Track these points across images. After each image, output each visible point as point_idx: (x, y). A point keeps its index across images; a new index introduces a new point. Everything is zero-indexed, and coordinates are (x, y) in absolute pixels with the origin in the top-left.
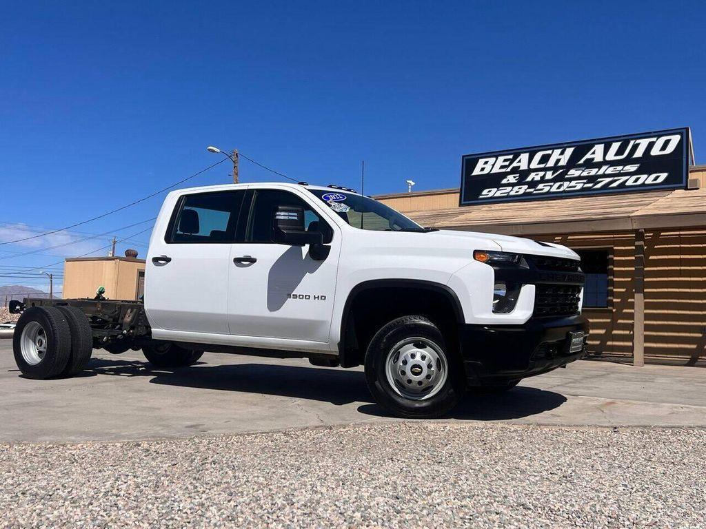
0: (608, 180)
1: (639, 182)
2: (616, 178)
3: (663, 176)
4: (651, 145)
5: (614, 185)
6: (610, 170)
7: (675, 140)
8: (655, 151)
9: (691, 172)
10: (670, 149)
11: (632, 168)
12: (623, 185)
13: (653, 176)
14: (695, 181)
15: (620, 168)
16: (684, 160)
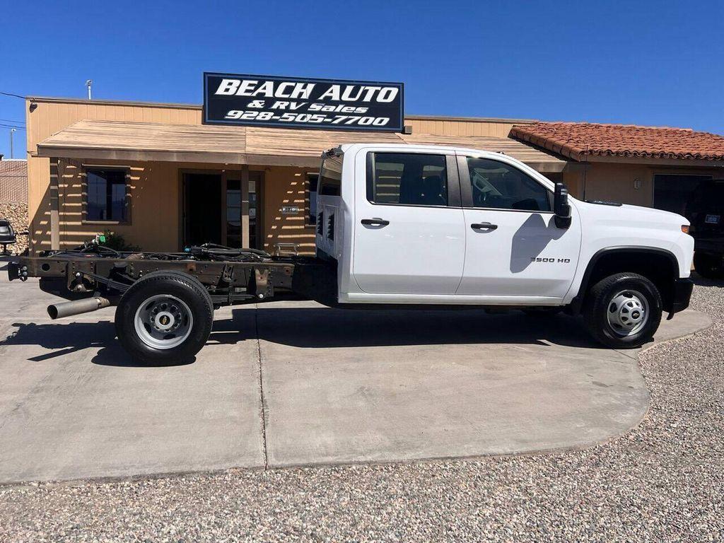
0: (344, 118)
1: (368, 123)
2: (350, 117)
3: (386, 120)
4: (377, 93)
5: (349, 122)
6: (345, 110)
7: (395, 91)
8: (380, 99)
9: (406, 119)
10: (391, 98)
11: (363, 110)
12: (356, 123)
13: (379, 119)
14: (410, 128)
15: (353, 109)
16: (401, 109)
